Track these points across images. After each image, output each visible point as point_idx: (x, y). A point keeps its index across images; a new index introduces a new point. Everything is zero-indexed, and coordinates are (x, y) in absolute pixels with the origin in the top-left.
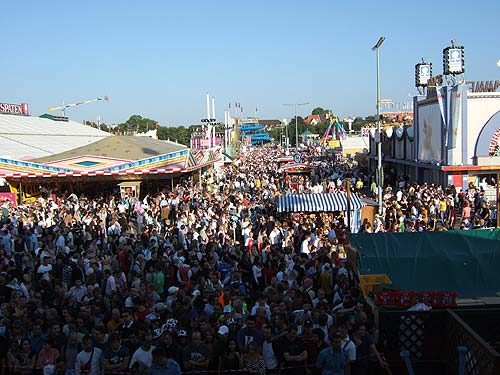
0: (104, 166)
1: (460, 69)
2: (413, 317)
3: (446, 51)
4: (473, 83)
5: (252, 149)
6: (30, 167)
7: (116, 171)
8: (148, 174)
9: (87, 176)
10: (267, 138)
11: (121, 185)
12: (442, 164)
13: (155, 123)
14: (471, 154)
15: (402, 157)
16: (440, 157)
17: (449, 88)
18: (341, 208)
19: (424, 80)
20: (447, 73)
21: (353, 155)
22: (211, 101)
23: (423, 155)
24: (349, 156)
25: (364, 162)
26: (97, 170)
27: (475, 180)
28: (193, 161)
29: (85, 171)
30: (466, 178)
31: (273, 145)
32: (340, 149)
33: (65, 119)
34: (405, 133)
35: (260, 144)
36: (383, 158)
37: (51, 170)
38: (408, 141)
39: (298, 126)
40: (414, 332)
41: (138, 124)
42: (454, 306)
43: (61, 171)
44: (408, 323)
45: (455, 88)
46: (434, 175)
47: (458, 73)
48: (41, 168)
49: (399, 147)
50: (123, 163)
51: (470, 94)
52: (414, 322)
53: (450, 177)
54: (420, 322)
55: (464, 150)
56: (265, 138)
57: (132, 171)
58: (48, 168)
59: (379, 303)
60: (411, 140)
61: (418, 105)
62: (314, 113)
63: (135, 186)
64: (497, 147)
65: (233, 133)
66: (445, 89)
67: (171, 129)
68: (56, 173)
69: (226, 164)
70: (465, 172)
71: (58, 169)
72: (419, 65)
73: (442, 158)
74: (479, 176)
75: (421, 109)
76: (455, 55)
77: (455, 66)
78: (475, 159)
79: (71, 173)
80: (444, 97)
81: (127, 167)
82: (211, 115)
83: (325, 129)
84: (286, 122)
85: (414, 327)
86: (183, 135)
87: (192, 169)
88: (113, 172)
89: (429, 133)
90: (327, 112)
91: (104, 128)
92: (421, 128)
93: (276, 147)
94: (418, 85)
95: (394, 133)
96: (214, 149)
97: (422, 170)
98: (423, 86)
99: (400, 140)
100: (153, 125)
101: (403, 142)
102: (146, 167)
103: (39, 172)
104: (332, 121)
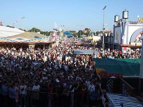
0: (25, 40)
1: (127, 17)
2: (111, 80)
3: (123, 12)
4: (130, 22)
5: (67, 39)
6: (3, 39)
7: (28, 42)
8: (37, 43)
9: (19, 43)
10: (72, 36)
11: (29, 46)
12: (121, 44)
13: (39, 30)
14: (129, 41)
15: (110, 42)
16: (120, 42)
17: (124, 23)
18: (92, 54)
19: (117, 20)
20: (123, 18)
21: (96, 41)
22: (56, 24)
23: (116, 41)
24: (95, 41)
25: (99, 43)
26: (22, 41)
27: (130, 49)
28: (50, 40)
29: (19, 41)
30: (127, 48)
31: (73, 38)
32: (92, 39)
33: (14, 27)
34: (111, 35)
35: (70, 37)
36: (104, 42)
37: (9, 40)
38: (111, 37)
39: (81, 33)
40: (111, 84)
41: (35, 30)
42: (122, 77)
43: (12, 41)
44: (109, 81)
45: (125, 23)
46: (118, 47)
47: (126, 19)
48: (6, 40)
49: (109, 39)
50: (30, 39)
51: (129, 24)
52: (111, 81)
53: (123, 48)
54: (113, 82)
55: (127, 40)
56: (71, 36)
57: (33, 42)
58: (8, 40)
59: (101, 76)
60: (113, 37)
61: (115, 27)
62: (85, 29)
63: (33, 46)
64: (136, 40)
65: (62, 34)
66: (122, 23)
67: (44, 32)
68: (10, 41)
69: (60, 42)
70: (127, 47)
71: (11, 40)
72: (116, 16)
73: (121, 42)
74: (131, 48)
75: (116, 28)
76: (126, 13)
77: (126, 16)
78: (130, 43)
79: (15, 42)
80: (122, 25)
81: (31, 41)
82: (56, 28)
83: (88, 34)
84: (77, 31)
85: (111, 83)
86: (47, 34)
87: (50, 42)
88: (27, 42)
89: (117, 35)
90: (89, 29)
91: (25, 31)
92: (115, 34)
93: (74, 39)
94: (115, 22)
95: (108, 35)
96: (57, 37)
97: (115, 45)
98: (117, 22)
99: (109, 37)
100: (39, 31)
101: (110, 38)
102: (37, 41)
103: (6, 41)
104: (90, 32)
